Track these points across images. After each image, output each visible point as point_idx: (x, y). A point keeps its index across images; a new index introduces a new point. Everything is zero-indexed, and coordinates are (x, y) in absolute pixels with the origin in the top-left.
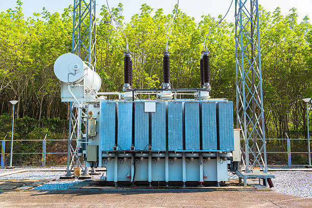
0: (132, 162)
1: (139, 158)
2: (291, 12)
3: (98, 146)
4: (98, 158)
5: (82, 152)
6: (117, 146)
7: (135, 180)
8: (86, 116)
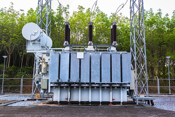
0: (69, 89)
1: (73, 87)
2: (159, 11)
3: (48, 80)
4: (48, 87)
5: (38, 83)
6: (59, 79)
7: (71, 101)
8: (41, 61)
